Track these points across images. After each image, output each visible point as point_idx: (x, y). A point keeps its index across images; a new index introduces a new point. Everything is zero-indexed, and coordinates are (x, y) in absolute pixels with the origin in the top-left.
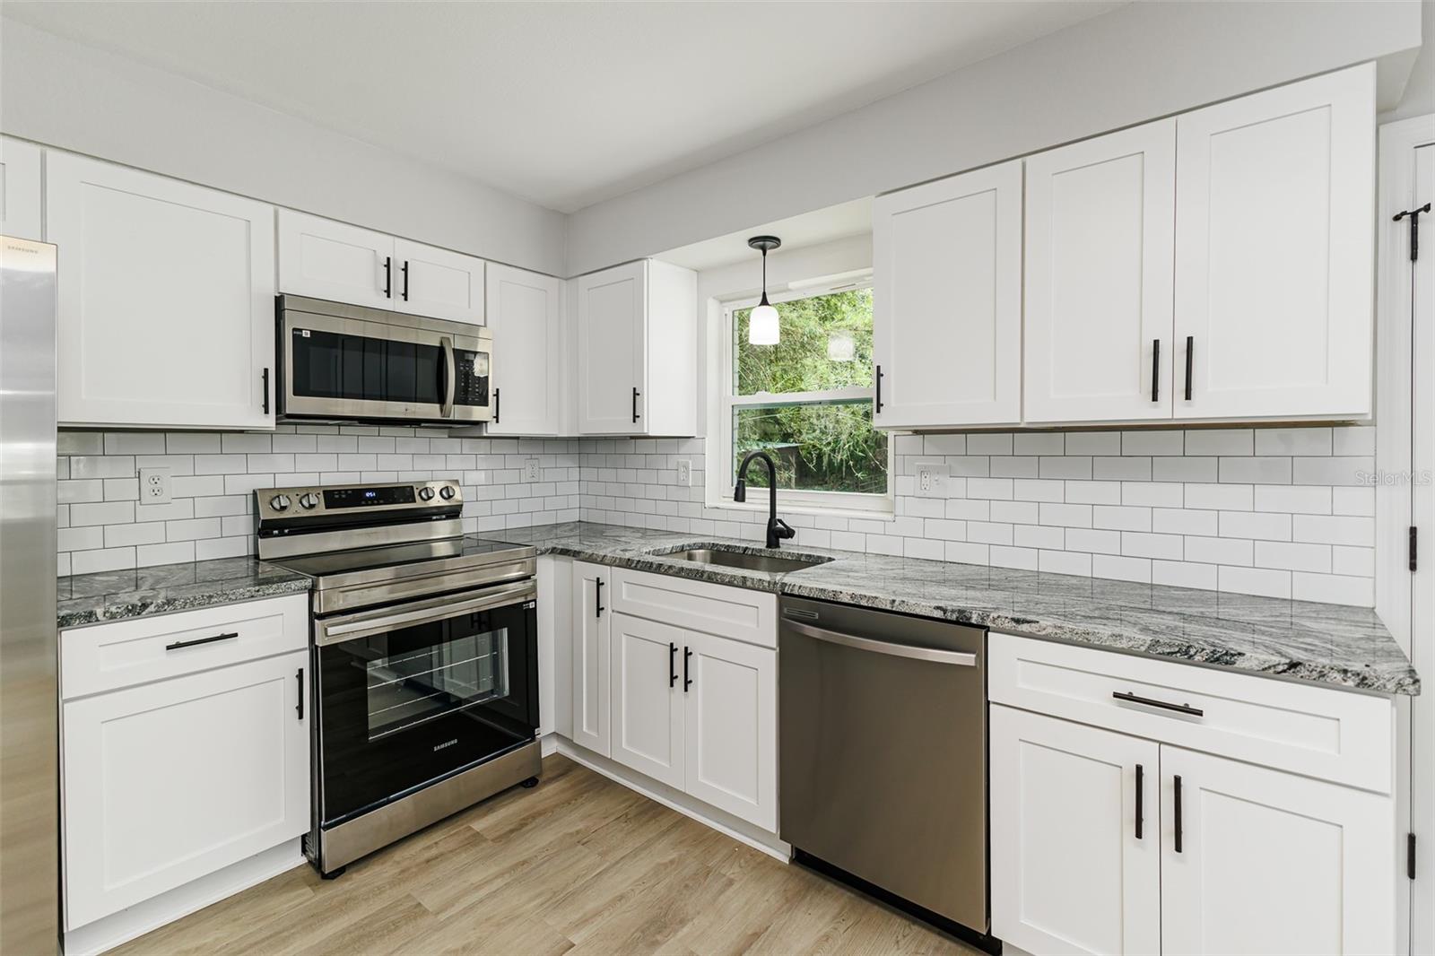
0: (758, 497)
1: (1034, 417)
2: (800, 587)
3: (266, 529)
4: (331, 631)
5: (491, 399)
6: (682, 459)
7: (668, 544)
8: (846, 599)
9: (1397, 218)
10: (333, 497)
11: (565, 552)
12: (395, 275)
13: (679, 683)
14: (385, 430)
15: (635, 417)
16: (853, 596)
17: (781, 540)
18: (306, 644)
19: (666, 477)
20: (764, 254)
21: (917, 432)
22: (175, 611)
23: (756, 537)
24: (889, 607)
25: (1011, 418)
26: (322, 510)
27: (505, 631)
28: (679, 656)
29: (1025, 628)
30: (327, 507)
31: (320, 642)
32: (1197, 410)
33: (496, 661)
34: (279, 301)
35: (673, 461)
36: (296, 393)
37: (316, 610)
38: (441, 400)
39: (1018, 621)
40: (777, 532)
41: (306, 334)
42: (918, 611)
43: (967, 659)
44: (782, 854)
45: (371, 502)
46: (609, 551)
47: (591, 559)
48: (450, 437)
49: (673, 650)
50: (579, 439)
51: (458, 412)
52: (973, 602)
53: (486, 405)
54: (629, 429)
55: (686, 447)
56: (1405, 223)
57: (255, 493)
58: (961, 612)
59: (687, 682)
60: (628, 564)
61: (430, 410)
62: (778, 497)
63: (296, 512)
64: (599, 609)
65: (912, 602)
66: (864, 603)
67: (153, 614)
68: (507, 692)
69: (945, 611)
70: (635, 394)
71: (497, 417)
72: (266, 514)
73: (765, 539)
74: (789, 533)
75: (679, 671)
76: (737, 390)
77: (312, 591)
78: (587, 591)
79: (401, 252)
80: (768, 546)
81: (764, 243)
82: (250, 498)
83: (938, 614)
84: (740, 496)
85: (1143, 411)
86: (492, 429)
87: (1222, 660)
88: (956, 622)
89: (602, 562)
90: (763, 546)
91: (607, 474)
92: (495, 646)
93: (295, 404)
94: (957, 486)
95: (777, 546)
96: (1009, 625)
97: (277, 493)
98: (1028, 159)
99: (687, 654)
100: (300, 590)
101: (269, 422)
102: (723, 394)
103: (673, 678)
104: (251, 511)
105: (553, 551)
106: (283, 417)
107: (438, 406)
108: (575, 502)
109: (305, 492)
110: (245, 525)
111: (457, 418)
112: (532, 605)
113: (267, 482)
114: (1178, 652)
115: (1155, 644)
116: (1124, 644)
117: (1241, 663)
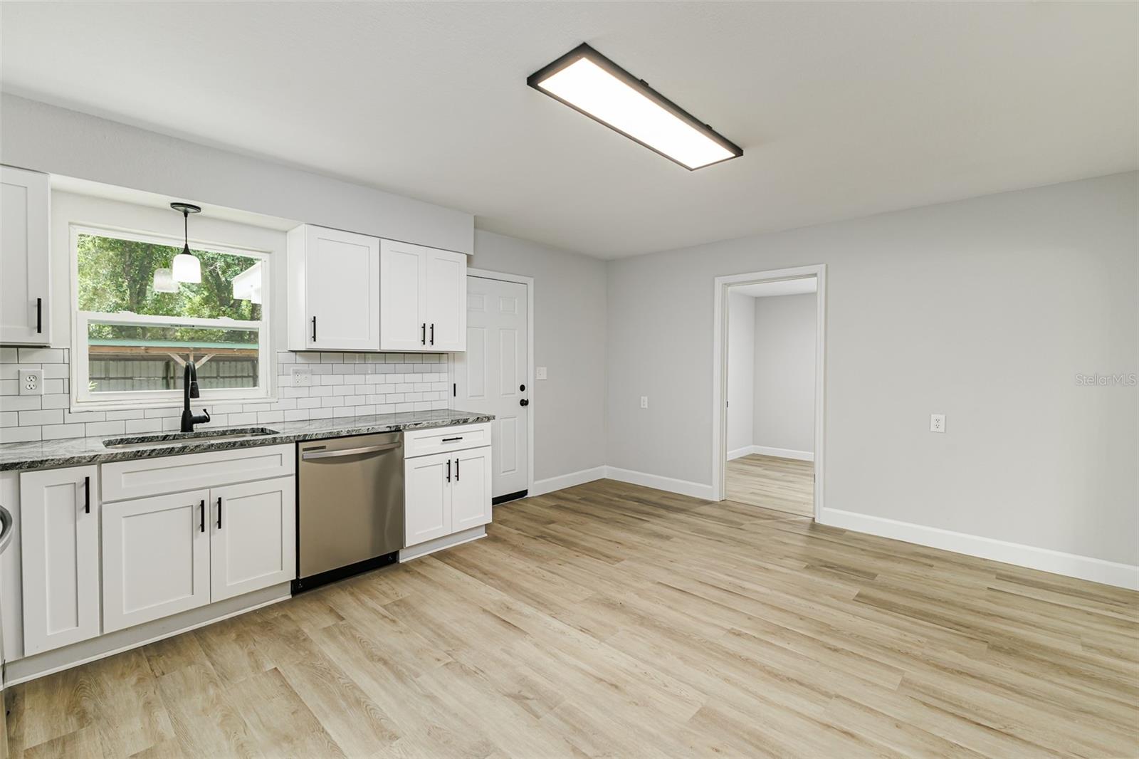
1: (385, 348)
2: (316, 434)
16: (348, 432)
24: (366, 432)
28: (208, 508)
29: (418, 426)
32: (436, 348)
39: (416, 424)
42: (380, 430)
47: (68, 463)
49: (202, 506)
52: (400, 422)
58: (397, 426)
64: (82, 508)
65: (376, 427)
66: (354, 433)
69: (390, 427)
81: (186, 209)
85: (419, 347)
87: (465, 421)
88: (395, 431)
89: (88, 463)
96: (411, 427)
99: (217, 503)
114: (457, 422)
115: (452, 421)
116: (445, 423)
117: (469, 421)
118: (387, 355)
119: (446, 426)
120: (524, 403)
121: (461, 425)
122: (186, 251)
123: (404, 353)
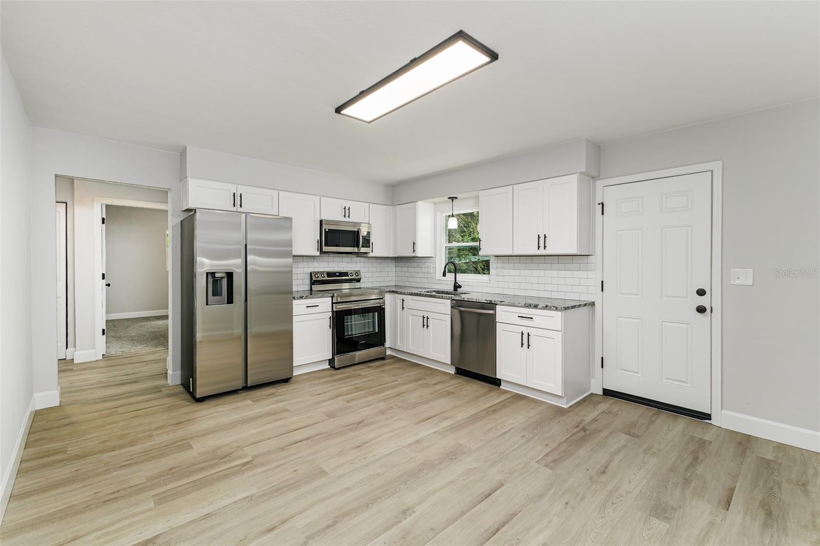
0: (450, 277)
1: (515, 253)
2: (458, 299)
3: (313, 283)
4: (338, 307)
5: (371, 245)
6: (429, 264)
7: (424, 290)
8: (466, 300)
9: (599, 204)
10: (329, 274)
11: (393, 292)
12: (347, 211)
13: (425, 327)
14: (349, 255)
15: (414, 251)
16: (468, 299)
17: (458, 289)
18: (331, 310)
19: (424, 270)
20: (453, 201)
21: (496, 256)
22: (308, 299)
23: (451, 288)
25: (510, 253)
26: (326, 278)
27: (376, 313)
28: (425, 319)
29: (502, 303)
30: (328, 277)
31: (334, 310)
32: (548, 251)
33: (374, 322)
34: (321, 222)
35: (426, 265)
36: (325, 246)
37: (334, 302)
38: (358, 246)
39: (501, 302)
40: (457, 287)
41: (327, 230)
42: (482, 301)
43: (492, 312)
44: (452, 371)
45: (337, 276)
46: (406, 291)
47: (401, 293)
48: (357, 257)
49: (424, 317)
50: (395, 257)
51: (363, 250)
53: (369, 247)
54: (413, 255)
55: (430, 260)
56: (601, 205)
57: (311, 273)
58: (491, 301)
59: (427, 326)
60: (411, 294)
61: (356, 250)
62: (457, 276)
63: (320, 278)
64: (403, 308)
65: (481, 299)
66: (470, 300)
67: (304, 299)
68: (377, 331)
70: (414, 244)
71: (372, 251)
72: (314, 279)
73: (453, 289)
74: (460, 287)
75: (425, 324)
76: (447, 241)
77: (332, 297)
78: (399, 303)
79: (348, 204)
80: (454, 291)
81: (452, 199)
82: (309, 275)
83: (486, 302)
84: (444, 275)
86: (371, 255)
87: (536, 306)
88: (489, 303)
89: (404, 294)
90: (452, 291)
91: (405, 269)
92: (374, 318)
93: (325, 249)
94: (506, 272)
95: (457, 291)
96: (500, 303)
97: (317, 273)
98: (514, 186)
99: (428, 318)
100: (330, 297)
101: (318, 254)
102: (443, 243)
103: (424, 325)
104: (309, 277)
105: (390, 292)
106: (322, 252)
107: (357, 248)
108: (394, 279)
109: (322, 273)
110: (308, 282)
111: (362, 251)
112: (384, 307)
113: (312, 270)
114: (529, 306)
115: (525, 304)
116: (520, 305)
117: (539, 307)
118: (510, 257)
119: (521, 307)
120: (701, 310)
121: (532, 308)
122: (453, 216)
123: (520, 256)
